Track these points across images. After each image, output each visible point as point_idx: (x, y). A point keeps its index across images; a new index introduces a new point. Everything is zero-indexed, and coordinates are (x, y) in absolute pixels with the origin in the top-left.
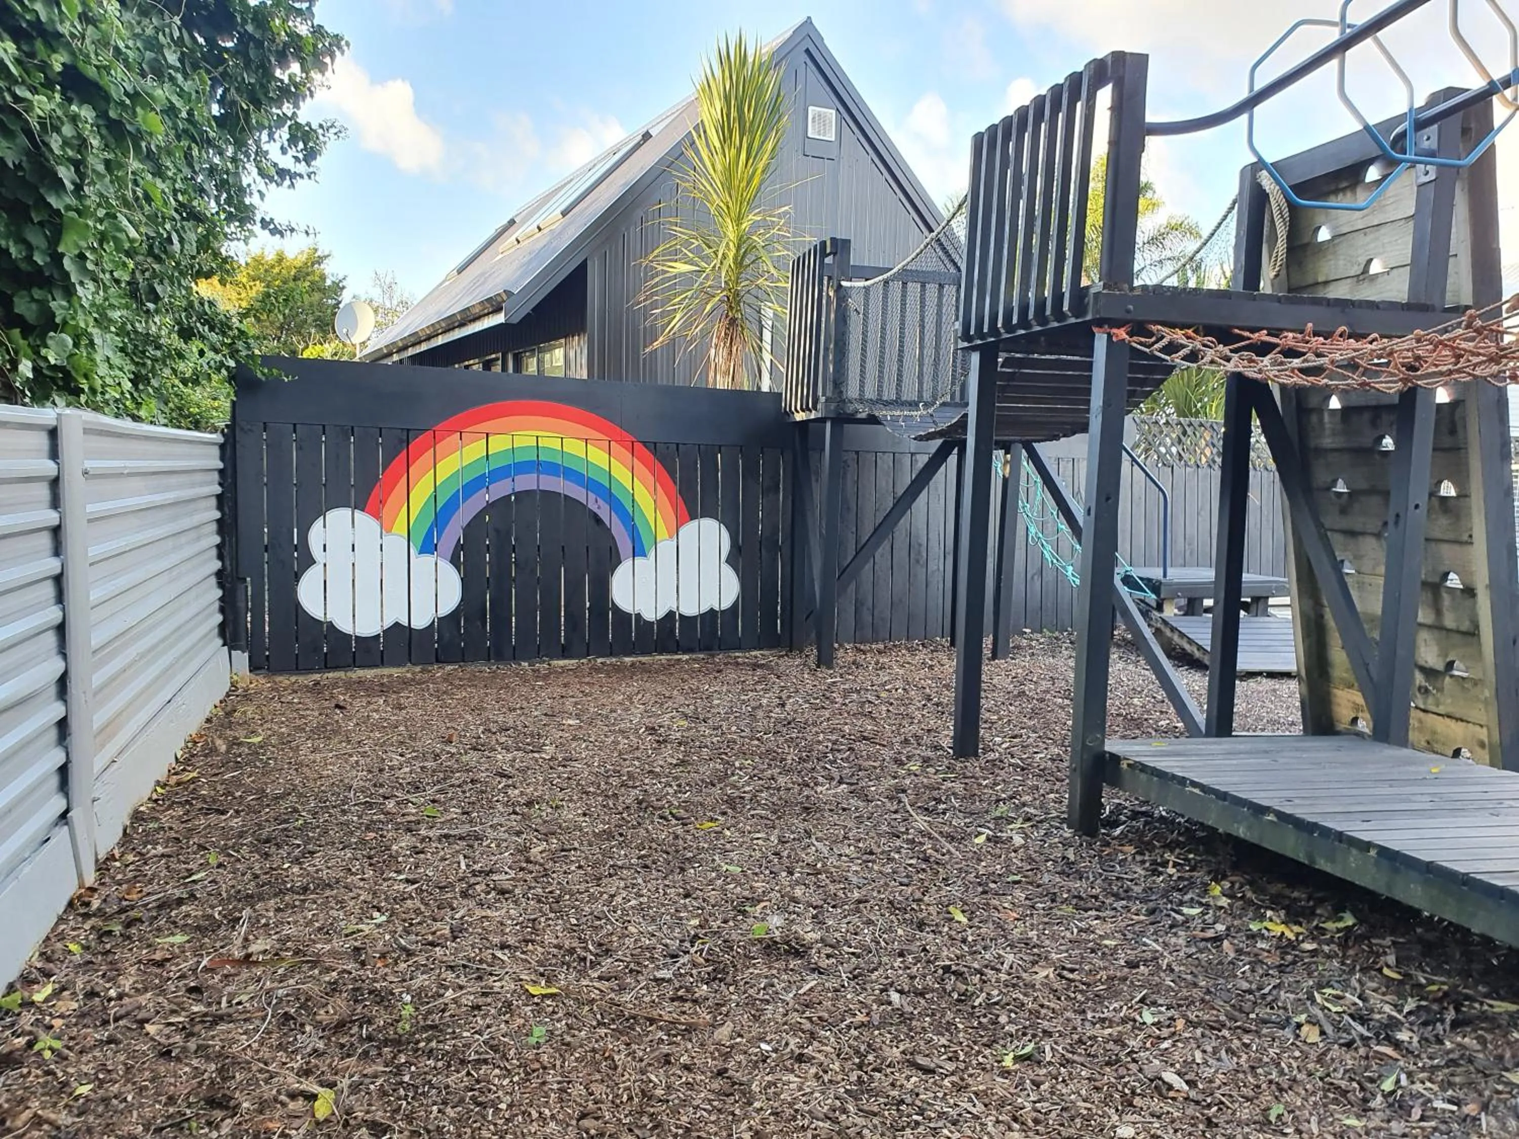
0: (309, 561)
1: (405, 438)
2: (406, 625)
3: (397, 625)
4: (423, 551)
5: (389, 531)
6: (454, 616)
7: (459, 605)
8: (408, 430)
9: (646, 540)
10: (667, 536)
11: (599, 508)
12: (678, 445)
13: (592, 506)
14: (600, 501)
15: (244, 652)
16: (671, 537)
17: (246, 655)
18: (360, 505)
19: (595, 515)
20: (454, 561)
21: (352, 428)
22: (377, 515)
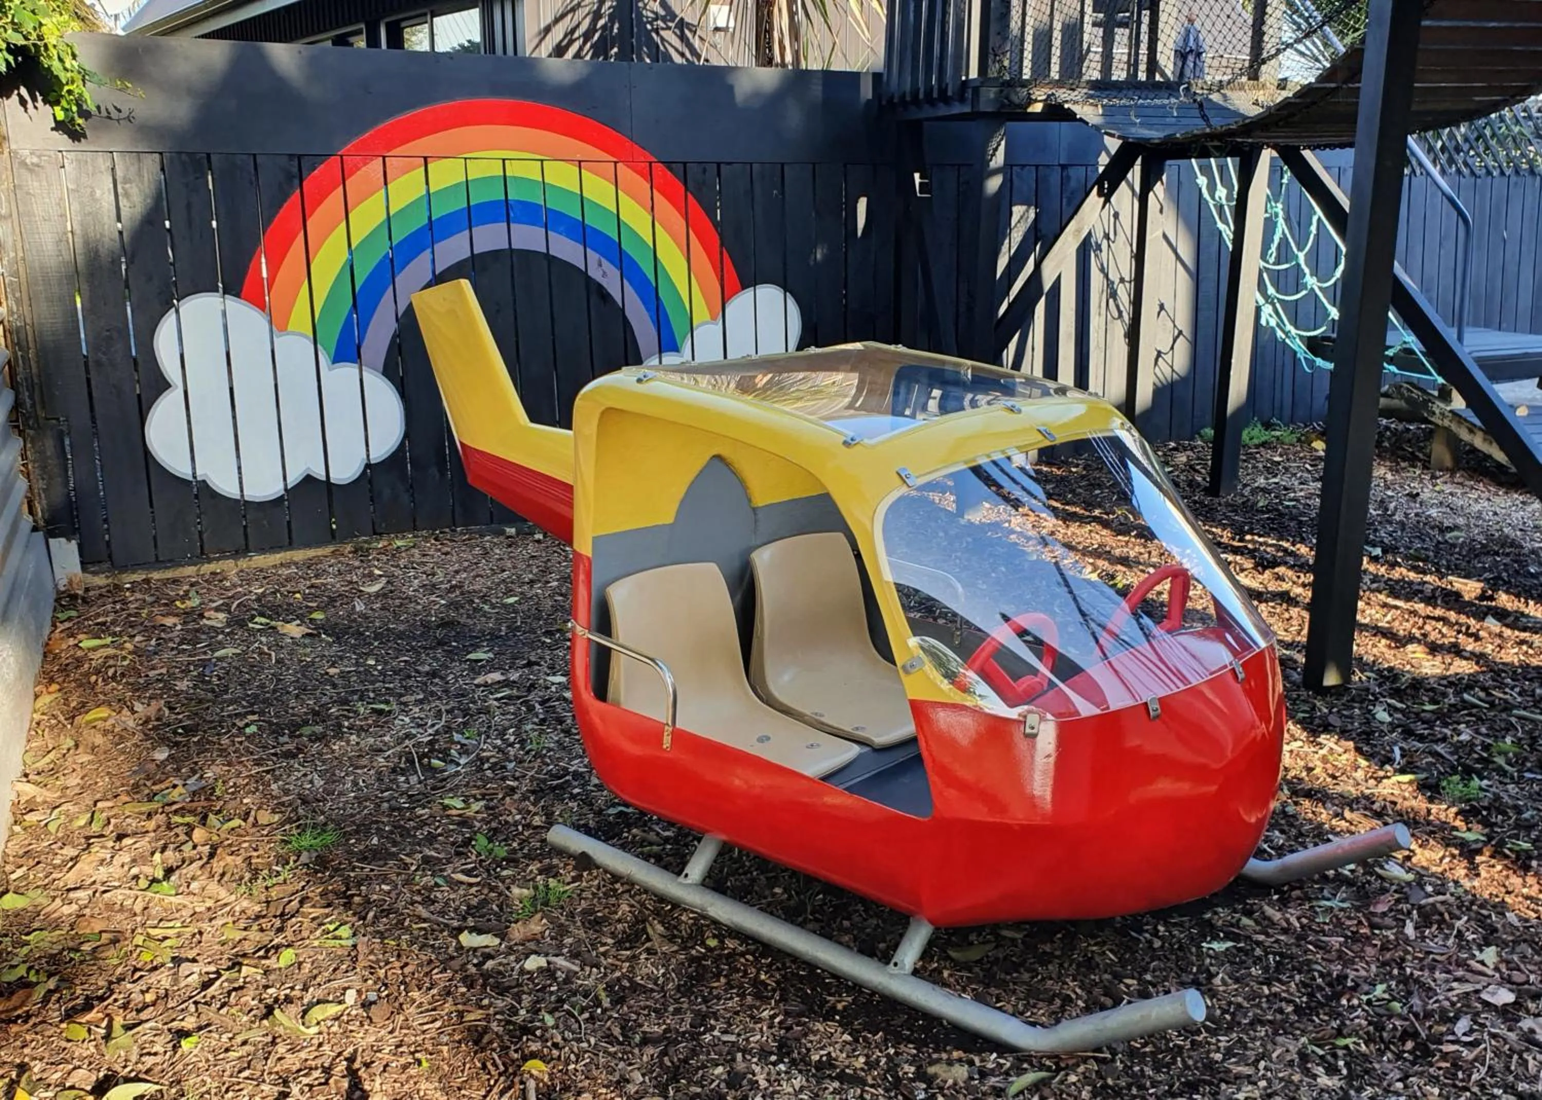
0: (161, 385)
1: (295, 170)
2: (324, 479)
3: (309, 480)
4: (339, 357)
5: (283, 328)
6: (395, 459)
7: (402, 444)
8: (300, 157)
9: (678, 325)
10: (707, 317)
11: (604, 274)
12: (719, 164)
13: (594, 273)
14: (605, 262)
15: (69, 540)
16: (714, 318)
17: (74, 545)
18: (233, 288)
19: (600, 287)
20: (389, 372)
21: (208, 155)
22: (259, 303)
